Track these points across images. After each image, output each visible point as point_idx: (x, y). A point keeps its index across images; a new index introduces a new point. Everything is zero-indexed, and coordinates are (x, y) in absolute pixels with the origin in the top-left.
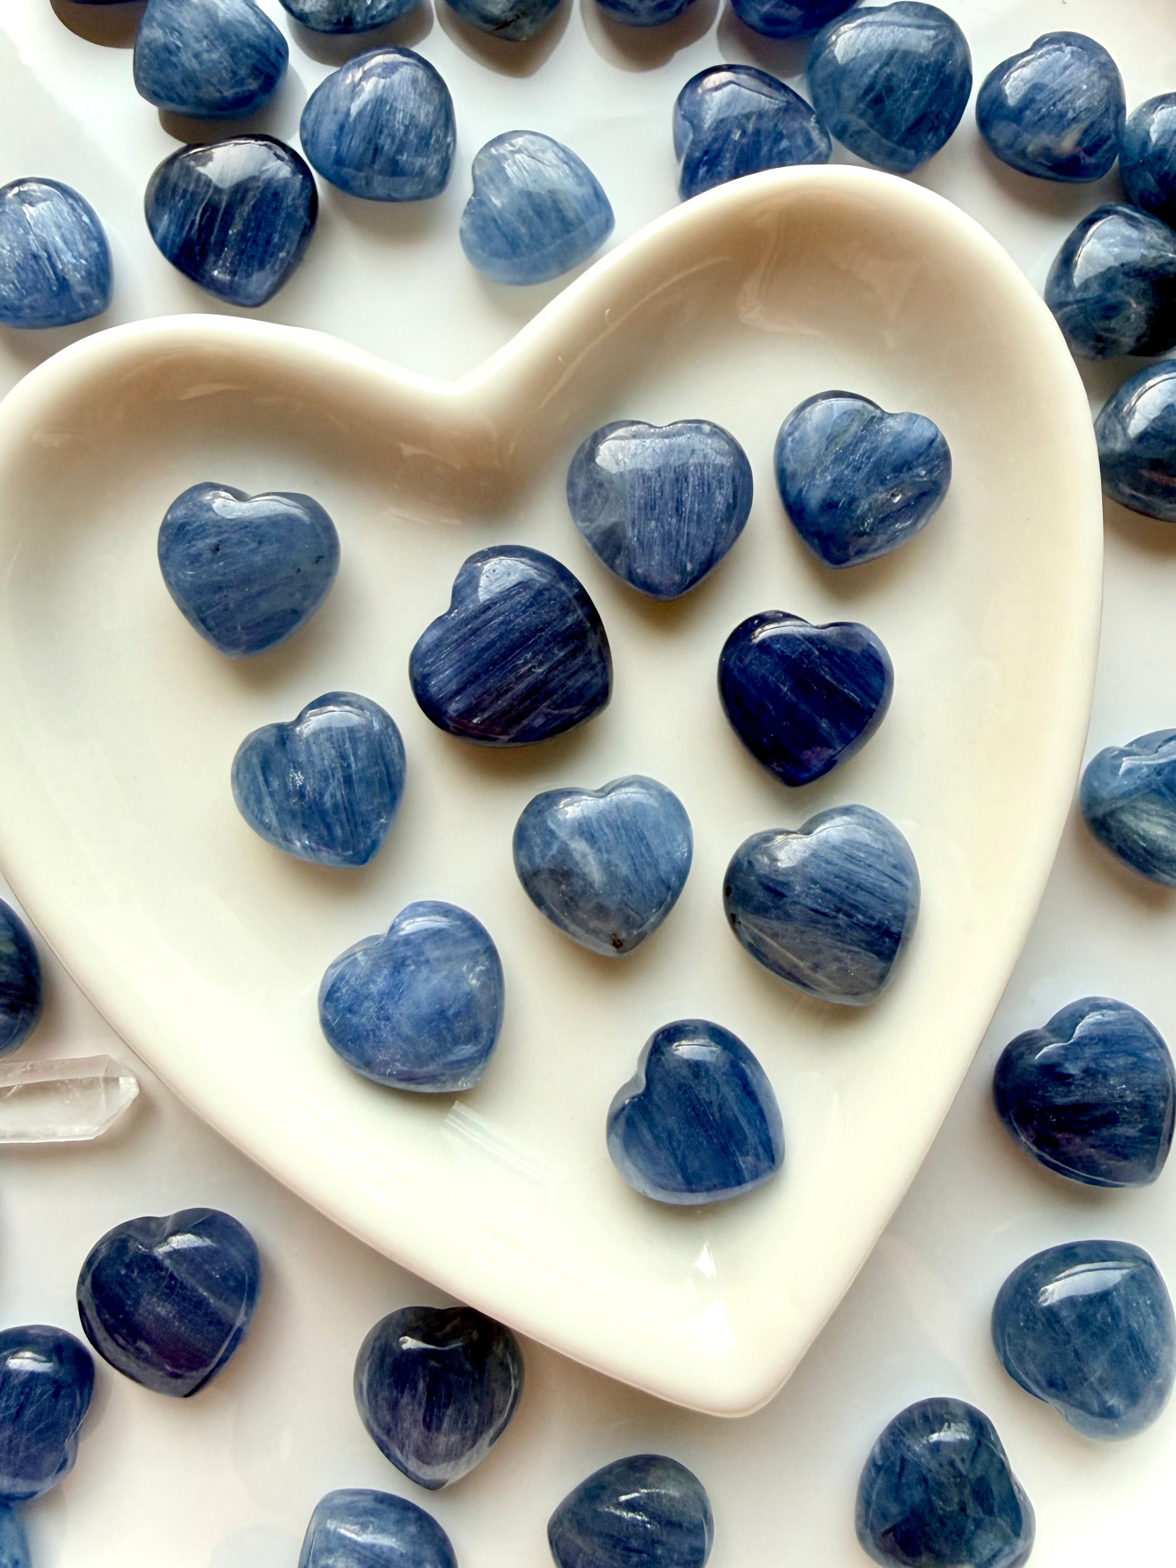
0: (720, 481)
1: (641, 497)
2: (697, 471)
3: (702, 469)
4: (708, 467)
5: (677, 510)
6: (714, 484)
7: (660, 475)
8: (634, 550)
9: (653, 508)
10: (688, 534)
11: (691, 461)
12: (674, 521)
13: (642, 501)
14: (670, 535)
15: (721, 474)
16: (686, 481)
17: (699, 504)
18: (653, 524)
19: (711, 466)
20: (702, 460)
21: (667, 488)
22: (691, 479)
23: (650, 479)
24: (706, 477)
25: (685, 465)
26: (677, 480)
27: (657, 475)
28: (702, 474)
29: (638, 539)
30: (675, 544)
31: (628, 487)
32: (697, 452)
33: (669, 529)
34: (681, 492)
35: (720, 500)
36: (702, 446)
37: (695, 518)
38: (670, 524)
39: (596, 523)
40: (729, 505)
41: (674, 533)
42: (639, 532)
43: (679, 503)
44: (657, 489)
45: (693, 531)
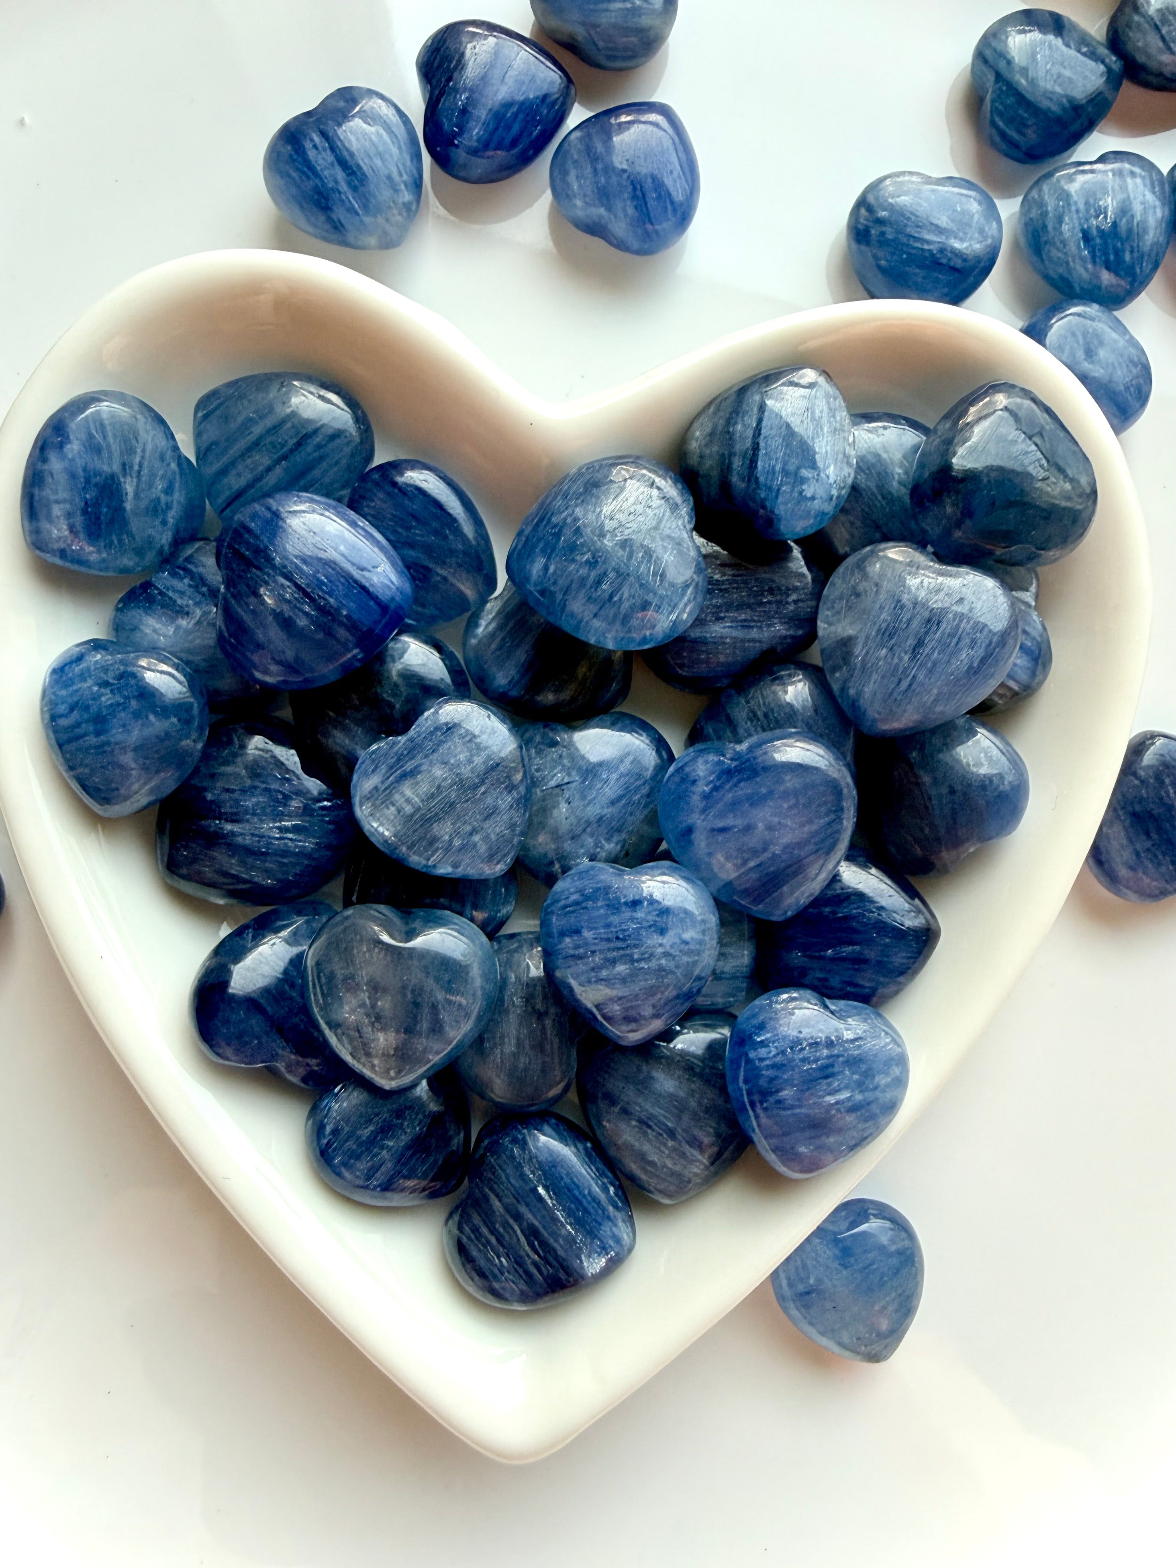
0: (974, 642)
1: (885, 621)
2: (954, 620)
3: (961, 621)
4: (968, 622)
5: (914, 650)
6: (967, 641)
7: (914, 608)
8: (855, 669)
9: (891, 636)
10: (914, 677)
11: (955, 608)
12: (906, 658)
13: (884, 625)
14: (896, 669)
15: (978, 635)
16: (938, 624)
17: (939, 653)
18: (884, 651)
19: (971, 623)
20: (965, 611)
21: (915, 624)
22: (943, 626)
23: (902, 608)
24: (960, 630)
25: (944, 611)
26: (929, 621)
27: (911, 606)
28: (958, 626)
29: (863, 660)
30: (896, 680)
31: (877, 606)
32: (966, 602)
33: (897, 664)
34: (927, 633)
35: (965, 657)
36: (974, 599)
37: (929, 665)
38: (901, 659)
39: (833, 629)
40: (971, 667)
41: (901, 669)
42: (867, 653)
43: (920, 643)
44: (904, 620)
45: (921, 677)
